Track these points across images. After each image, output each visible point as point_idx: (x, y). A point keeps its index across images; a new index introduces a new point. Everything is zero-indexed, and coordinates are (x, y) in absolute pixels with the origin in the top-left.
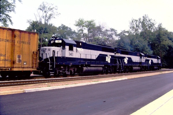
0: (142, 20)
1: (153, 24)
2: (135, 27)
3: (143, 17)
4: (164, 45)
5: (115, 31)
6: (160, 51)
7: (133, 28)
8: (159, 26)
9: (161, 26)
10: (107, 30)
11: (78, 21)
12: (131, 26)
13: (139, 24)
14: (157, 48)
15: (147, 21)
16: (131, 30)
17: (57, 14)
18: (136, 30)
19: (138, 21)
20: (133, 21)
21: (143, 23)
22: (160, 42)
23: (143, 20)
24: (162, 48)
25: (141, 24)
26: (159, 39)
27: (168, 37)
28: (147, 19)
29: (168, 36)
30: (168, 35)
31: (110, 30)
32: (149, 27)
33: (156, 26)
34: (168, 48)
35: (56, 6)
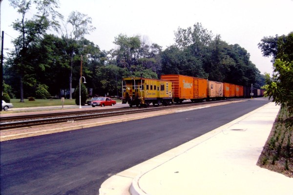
0: (192, 31)
1: (208, 36)
2: (183, 39)
3: (194, 26)
4: (224, 65)
5: (158, 48)
6: (219, 74)
7: (181, 41)
8: (216, 38)
9: (219, 39)
10: (147, 46)
11: (118, 37)
12: (177, 38)
13: (189, 36)
14: (214, 70)
15: (201, 32)
16: (177, 44)
17: (92, 28)
18: (185, 44)
19: (187, 30)
20: (179, 32)
21: (194, 35)
22: (218, 61)
23: (195, 30)
24: (221, 69)
25: (191, 36)
26: (217, 57)
27: (229, 54)
28: (200, 29)
29: (229, 52)
30: (228, 50)
31: (153, 46)
32: (204, 40)
33: (213, 39)
34: (229, 69)
35: (90, 18)
